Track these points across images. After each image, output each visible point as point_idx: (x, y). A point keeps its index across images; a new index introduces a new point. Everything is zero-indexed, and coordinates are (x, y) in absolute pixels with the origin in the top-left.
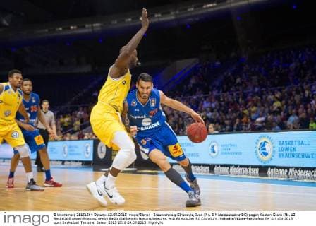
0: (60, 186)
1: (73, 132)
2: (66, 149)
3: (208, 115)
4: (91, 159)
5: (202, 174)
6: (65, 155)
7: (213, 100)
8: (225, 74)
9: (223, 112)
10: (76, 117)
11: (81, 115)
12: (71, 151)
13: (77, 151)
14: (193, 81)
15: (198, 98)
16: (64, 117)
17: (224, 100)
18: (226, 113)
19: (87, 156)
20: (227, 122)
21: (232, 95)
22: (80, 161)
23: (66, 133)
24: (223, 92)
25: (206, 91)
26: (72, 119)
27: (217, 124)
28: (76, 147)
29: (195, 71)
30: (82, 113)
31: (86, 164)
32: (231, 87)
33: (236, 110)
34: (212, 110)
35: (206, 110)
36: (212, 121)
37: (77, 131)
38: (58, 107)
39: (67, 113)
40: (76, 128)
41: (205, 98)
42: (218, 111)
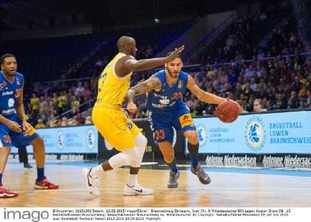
0: (56, 188)
1: (70, 116)
2: (62, 139)
3: (252, 87)
4: (96, 151)
5: (246, 167)
6: (61, 147)
7: (258, 67)
8: (274, 30)
9: (273, 82)
10: (74, 95)
11: (80, 92)
12: (69, 140)
13: (76, 140)
14: (229, 42)
15: (238, 64)
16: (59, 95)
17: (273, 67)
18: (276, 83)
19: (90, 146)
20: (278, 96)
21: (285, 58)
22: (81, 154)
23: (61, 118)
24: (272, 56)
25: (248, 55)
26: (68, 98)
27: (265, 100)
28: (75, 135)
29: (232, 28)
30: (83, 89)
31: (89, 157)
32: (283, 48)
33: (290, 80)
34: (257, 81)
35: (249, 81)
36: (258, 96)
37: (76, 114)
38: (49, 83)
39: (62, 90)
40: (74, 110)
41: (248, 65)
42: (266, 82)
